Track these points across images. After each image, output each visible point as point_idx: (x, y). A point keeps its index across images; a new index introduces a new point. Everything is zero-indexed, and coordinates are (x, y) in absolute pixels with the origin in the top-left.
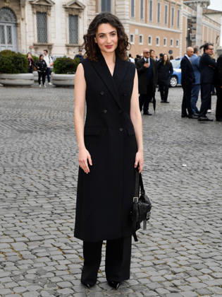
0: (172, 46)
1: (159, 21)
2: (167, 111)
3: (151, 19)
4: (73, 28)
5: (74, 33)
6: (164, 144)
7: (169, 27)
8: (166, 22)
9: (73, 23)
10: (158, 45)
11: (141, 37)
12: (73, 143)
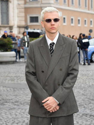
0: (92, 26)
1: (79, 4)
2: (91, 84)
3: (73, 3)
4: (5, 11)
5: (5, 15)
6: (91, 116)
7: (89, 10)
8: (86, 6)
9: (4, 7)
10: (79, 25)
11: (64, 18)
12: (8, 118)
